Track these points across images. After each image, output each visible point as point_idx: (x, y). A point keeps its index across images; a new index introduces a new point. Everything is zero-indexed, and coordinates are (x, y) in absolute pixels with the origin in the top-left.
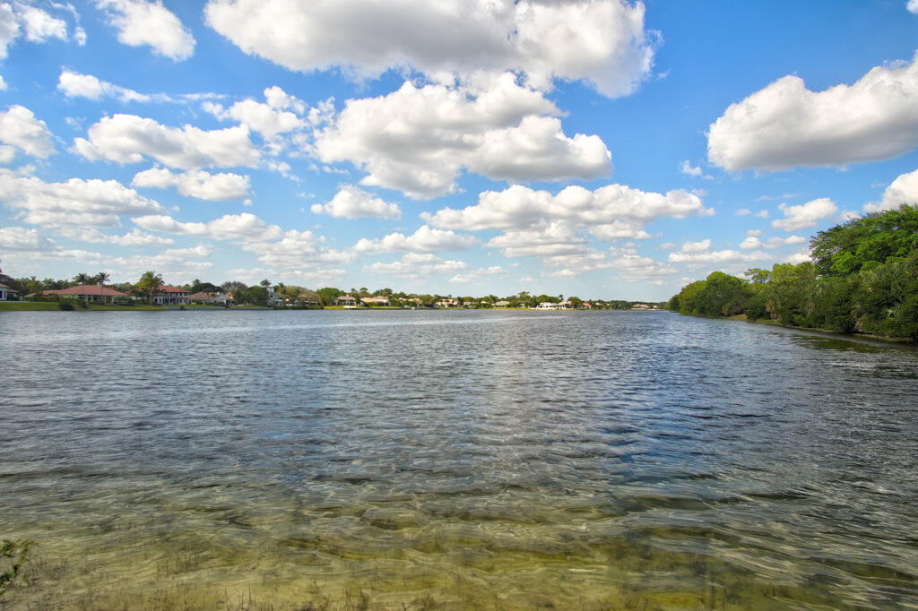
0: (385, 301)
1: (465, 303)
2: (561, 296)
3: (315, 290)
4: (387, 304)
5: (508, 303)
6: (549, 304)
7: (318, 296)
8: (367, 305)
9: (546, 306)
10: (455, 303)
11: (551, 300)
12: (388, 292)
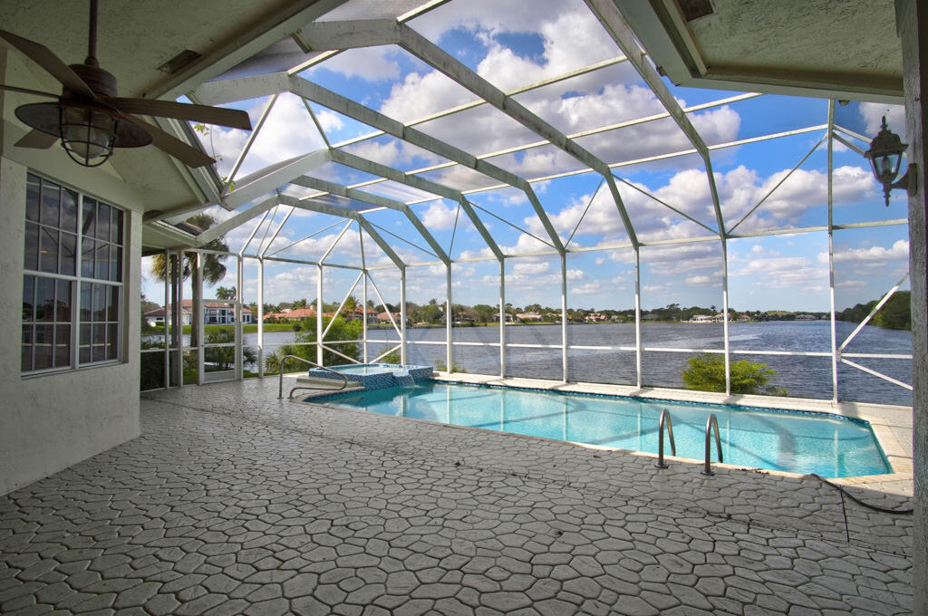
0: (539, 317)
1: (613, 317)
2: (713, 308)
3: (472, 306)
4: (540, 320)
5: (657, 316)
6: (704, 317)
7: (476, 312)
8: (524, 321)
9: (701, 319)
10: (602, 317)
11: (705, 312)
12: (537, 308)
